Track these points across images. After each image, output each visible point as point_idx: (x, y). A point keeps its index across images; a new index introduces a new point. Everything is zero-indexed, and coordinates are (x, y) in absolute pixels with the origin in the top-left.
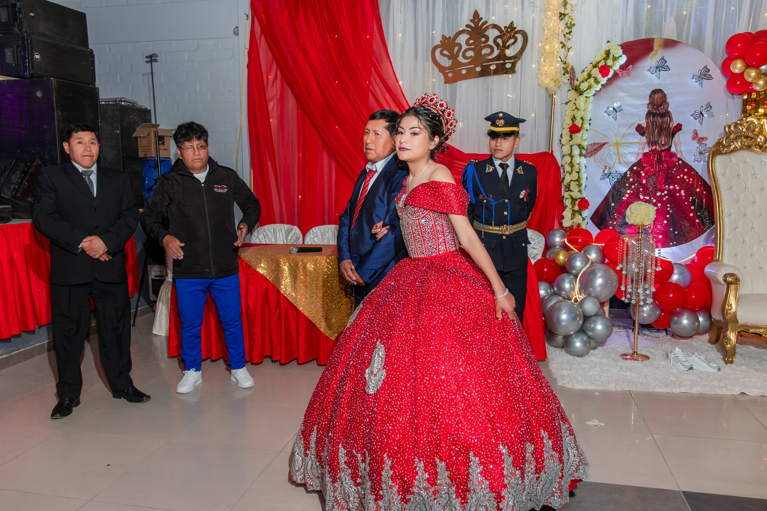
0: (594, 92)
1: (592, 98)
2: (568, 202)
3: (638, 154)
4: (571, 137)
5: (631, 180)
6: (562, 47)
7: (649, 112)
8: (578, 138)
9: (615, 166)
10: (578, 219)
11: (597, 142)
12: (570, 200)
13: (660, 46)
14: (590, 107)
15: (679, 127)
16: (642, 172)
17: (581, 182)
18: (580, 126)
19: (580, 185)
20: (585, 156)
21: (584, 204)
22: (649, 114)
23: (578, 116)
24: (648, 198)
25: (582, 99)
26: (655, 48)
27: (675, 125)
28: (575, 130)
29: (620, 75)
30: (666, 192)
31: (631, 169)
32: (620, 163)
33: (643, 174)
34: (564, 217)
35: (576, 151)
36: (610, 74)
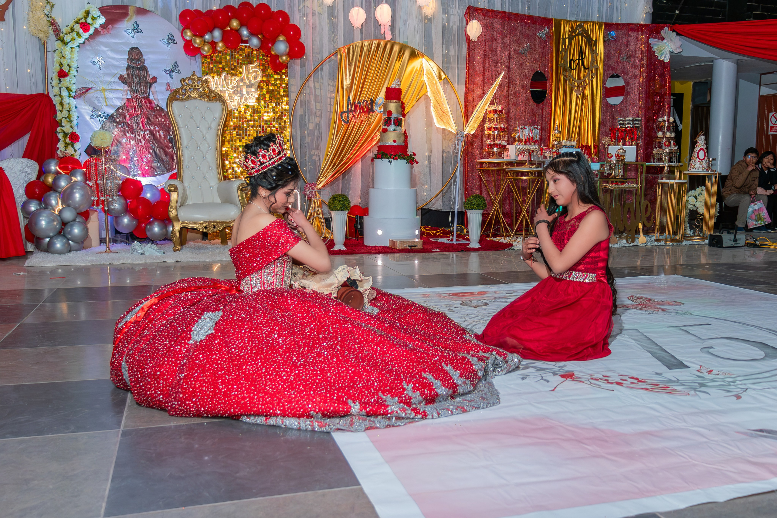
0: (78, 44)
1: (77, 49)
2: (60, 136)
3: (122, 99)
4: (60, 80)
5: (118, 120)
6: (47, 3)
7: (128, 65)
8: (66, 81)
9: (103, 108)
10: (70, 150)
11: (85, 87)
12: (62, 134)
13: (134, 12)
14: (76, 57)
15: (155, 80)
16: (126, 114)
17: (72, 119)
18: (67, 71)
19: (70, 121)
20: (74, 98)
21: (74, 138)
22: (129, 67)
23: (65, 62)
24: (133, 136)
25: (67, 48)
26: (130, 13)
27: (151, 77)
28: (62, 74)
29: (102, 32)
30: (148, 132)
31: (117, 111)
32: (106, 105)
33: (128, 117)
34: (58, 149)
35: (65, 93)
36: (92, 31)
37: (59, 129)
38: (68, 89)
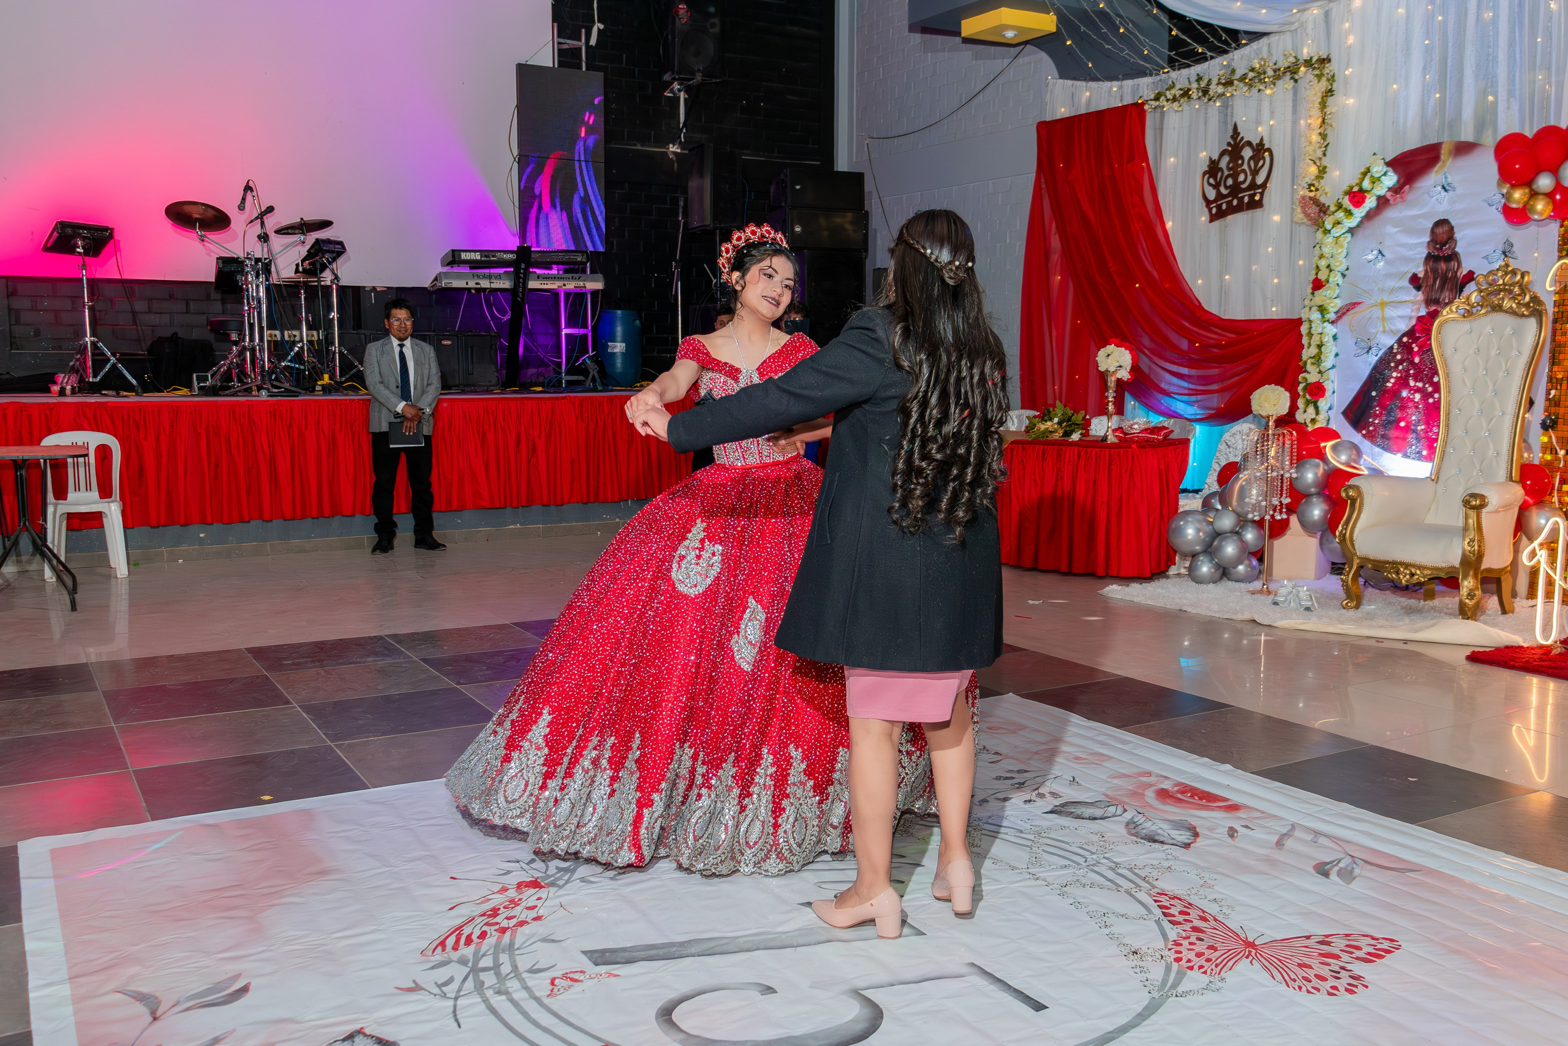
0: (1347, 229)
1: (1346, 238)
2: (1302, 389)
3: (1411, 318)
4: (1313, 294)
5: (1399, 357)
7: (1429, 254)
8: (1321, 296)
9: (1378, 336)
11: (1352, 301)
12: (1305, 385)
13: (1450, 153)
14: (1343, 251)
15: (1469, 276)
16: (1414, 345)
17: (1323, 358)
18: (1325, 278)
19: (1321, 363)
20: (1333, 323)
21: (1320, 391)
22: (1429, 258)
23: (1323, 263)
24: (1420, 385)
25: (1329, 239)
26: (1442, 157)
27: (1464, 273)
28: (1318, 285)
29: (1391, 202)
31: (1399, 341)
32: (1384, 332)
33: (1416, 349)
34: (1298, 408)
35: (1316, 316)
36: (1370, 203)
37: (1300, 379)
38: (1322, 309)
